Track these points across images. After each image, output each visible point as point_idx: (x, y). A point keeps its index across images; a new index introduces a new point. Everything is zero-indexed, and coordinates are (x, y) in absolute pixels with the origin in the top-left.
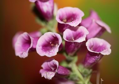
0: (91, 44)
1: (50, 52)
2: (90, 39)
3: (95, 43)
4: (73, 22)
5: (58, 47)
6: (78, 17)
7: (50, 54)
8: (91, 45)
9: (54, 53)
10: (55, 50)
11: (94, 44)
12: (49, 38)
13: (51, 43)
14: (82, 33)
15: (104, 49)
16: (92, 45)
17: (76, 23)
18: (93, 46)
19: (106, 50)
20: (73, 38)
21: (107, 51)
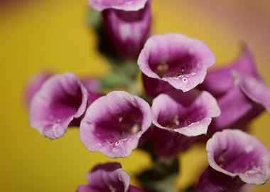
0: (220, 145)
1: (114, 146)
2: (221, 130)
3: (231, 145)
4: (181, 78)
5: (139, 135)
6: (198, 65)
7: (114, 150)
8: (220, 149)
9: (124, 151)
10: (128, 142)
11: (228, 147)
12: (118, 107)
13: (122, 121)
14: (202, 111)
15: (253, 163)
16: (224, 147)
17: (189, 83)
18: (225, 151)
19: (259, 169)
20: (177, 117)
21: (259, 173)
